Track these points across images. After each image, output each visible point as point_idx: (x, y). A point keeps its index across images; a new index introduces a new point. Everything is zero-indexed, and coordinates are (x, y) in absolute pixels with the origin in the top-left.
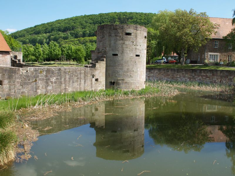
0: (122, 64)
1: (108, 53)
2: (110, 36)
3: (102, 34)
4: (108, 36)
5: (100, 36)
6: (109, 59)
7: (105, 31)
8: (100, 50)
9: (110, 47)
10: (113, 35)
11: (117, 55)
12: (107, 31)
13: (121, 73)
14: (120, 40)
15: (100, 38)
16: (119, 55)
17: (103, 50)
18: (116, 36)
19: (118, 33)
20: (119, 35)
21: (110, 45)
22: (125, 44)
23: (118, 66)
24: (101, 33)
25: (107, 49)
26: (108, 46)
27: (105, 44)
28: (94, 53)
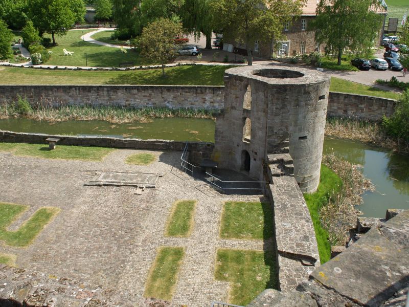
0: (312, 152)
1: (292, 135)
2: (298, 105)
3: (280, 101)
4: (294, 106)
5: (276, 104)
6: (293, 146)
7: (288, 97)
8: (275, 131)
9: (296, 125)
10: (303, 103)
11: (305, 138)
12: (293, 96)
13: (308, 167)
14: (312, 112)
15: (274, 107)
16: (308, 137)
17: (281, 132)
18: (307, 105)
19: (311, 99)
20: (310, 102)
21: (296, 122)
22: (318, 116)
23: (306, 157)
24: (278, 99)
25: (291, 128)
26: (293, 123)
27: (287, 119)
28: (223, 118)
